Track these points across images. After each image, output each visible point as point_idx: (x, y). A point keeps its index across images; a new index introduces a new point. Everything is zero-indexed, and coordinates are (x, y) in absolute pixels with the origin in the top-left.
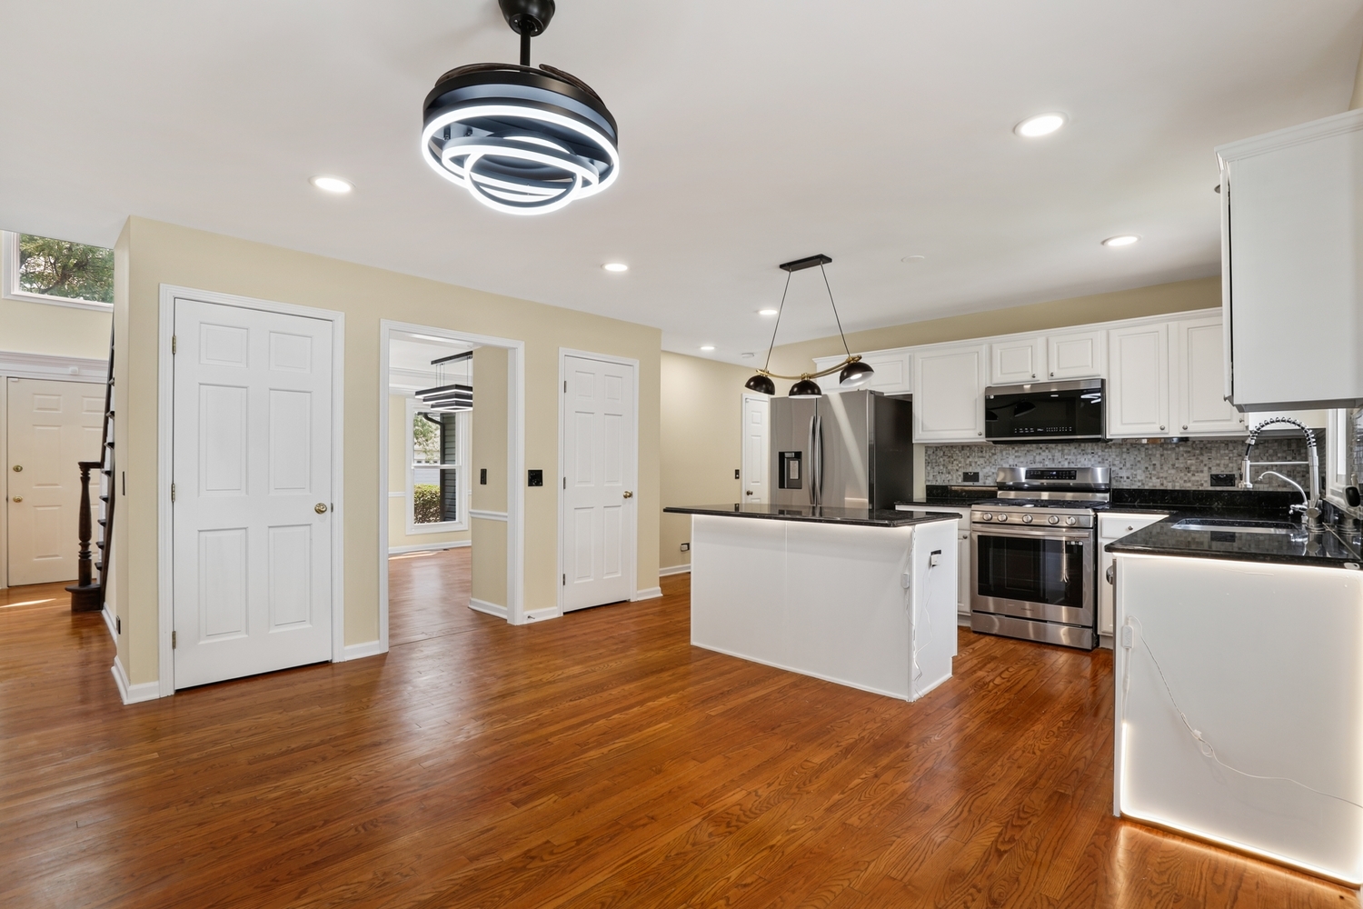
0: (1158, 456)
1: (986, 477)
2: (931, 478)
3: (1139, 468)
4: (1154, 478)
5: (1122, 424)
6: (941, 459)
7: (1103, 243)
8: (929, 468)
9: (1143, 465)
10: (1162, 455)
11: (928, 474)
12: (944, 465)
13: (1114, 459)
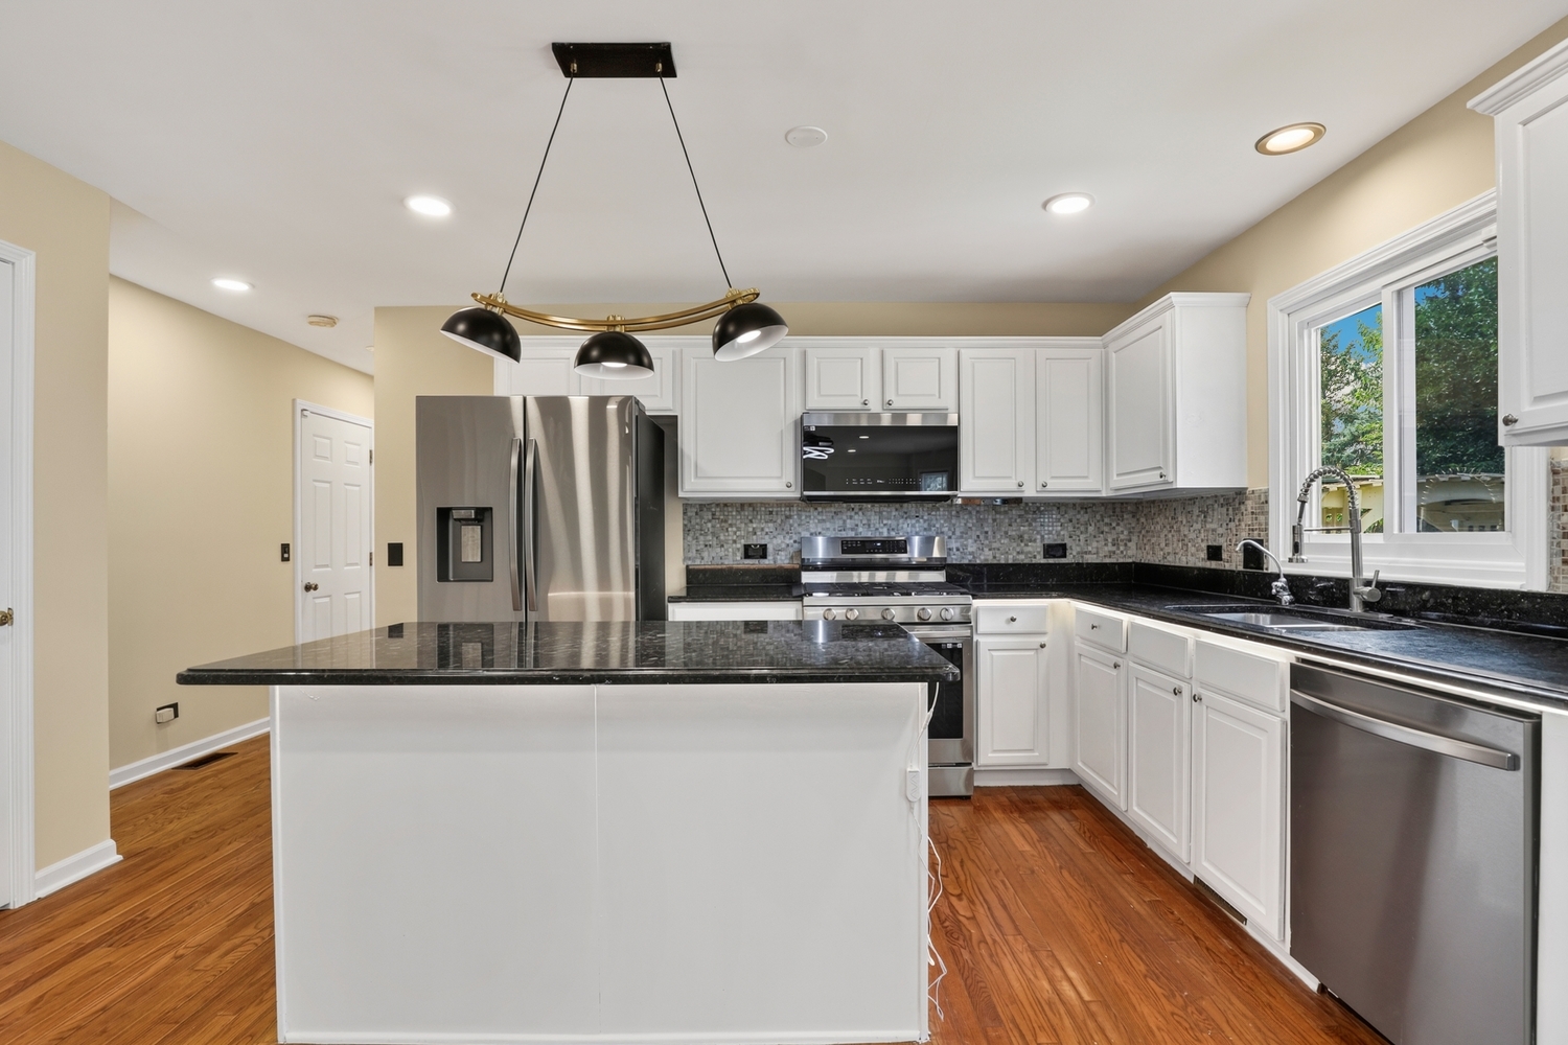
0: (990, 521)
1: (778, 551)
2: (693, 553)
3: (971, 537)
4: (986, 550)
5: (975, 477)
6: (709, 525)
7: (1045, 205)
8: (689, 538)
9: (975, 533)
10: (994, 520)
11: (687, 548)
12: (713, 534)
13: (942, 525)
